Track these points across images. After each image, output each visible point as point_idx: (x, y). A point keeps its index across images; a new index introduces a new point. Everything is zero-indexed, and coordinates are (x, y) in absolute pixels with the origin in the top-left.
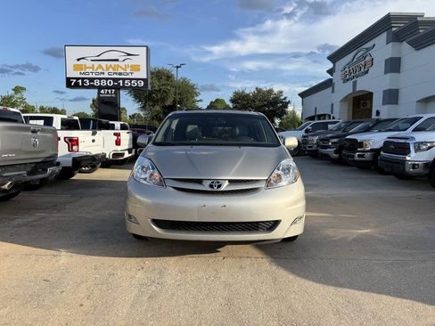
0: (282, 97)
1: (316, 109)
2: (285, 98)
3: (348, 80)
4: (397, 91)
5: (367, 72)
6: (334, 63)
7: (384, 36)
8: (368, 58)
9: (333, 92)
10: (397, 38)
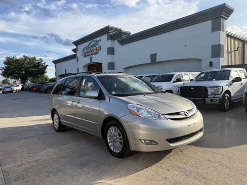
0: (43, 63)
1: (66, 70)
2: (44, 63)
3: (86, 56)
4: (114, 63)
5: (98, 53)
6: (77, 46)
7: (105, 36)
8: (97, 46)
9: (77, 61)
10: (112, 38)
